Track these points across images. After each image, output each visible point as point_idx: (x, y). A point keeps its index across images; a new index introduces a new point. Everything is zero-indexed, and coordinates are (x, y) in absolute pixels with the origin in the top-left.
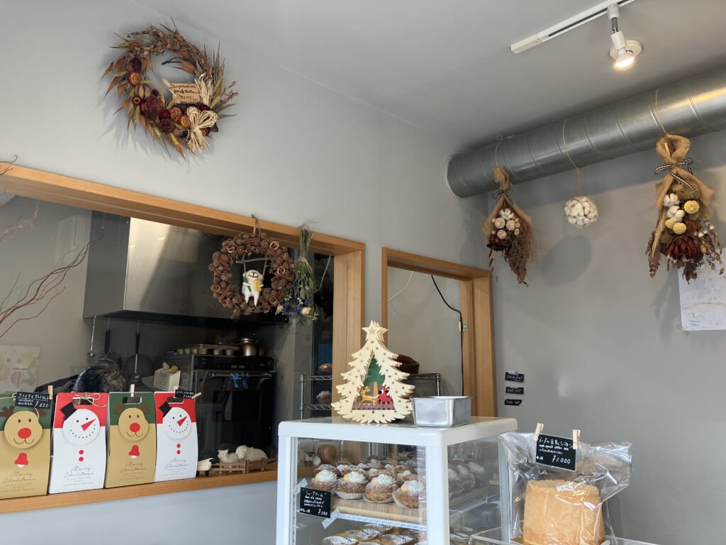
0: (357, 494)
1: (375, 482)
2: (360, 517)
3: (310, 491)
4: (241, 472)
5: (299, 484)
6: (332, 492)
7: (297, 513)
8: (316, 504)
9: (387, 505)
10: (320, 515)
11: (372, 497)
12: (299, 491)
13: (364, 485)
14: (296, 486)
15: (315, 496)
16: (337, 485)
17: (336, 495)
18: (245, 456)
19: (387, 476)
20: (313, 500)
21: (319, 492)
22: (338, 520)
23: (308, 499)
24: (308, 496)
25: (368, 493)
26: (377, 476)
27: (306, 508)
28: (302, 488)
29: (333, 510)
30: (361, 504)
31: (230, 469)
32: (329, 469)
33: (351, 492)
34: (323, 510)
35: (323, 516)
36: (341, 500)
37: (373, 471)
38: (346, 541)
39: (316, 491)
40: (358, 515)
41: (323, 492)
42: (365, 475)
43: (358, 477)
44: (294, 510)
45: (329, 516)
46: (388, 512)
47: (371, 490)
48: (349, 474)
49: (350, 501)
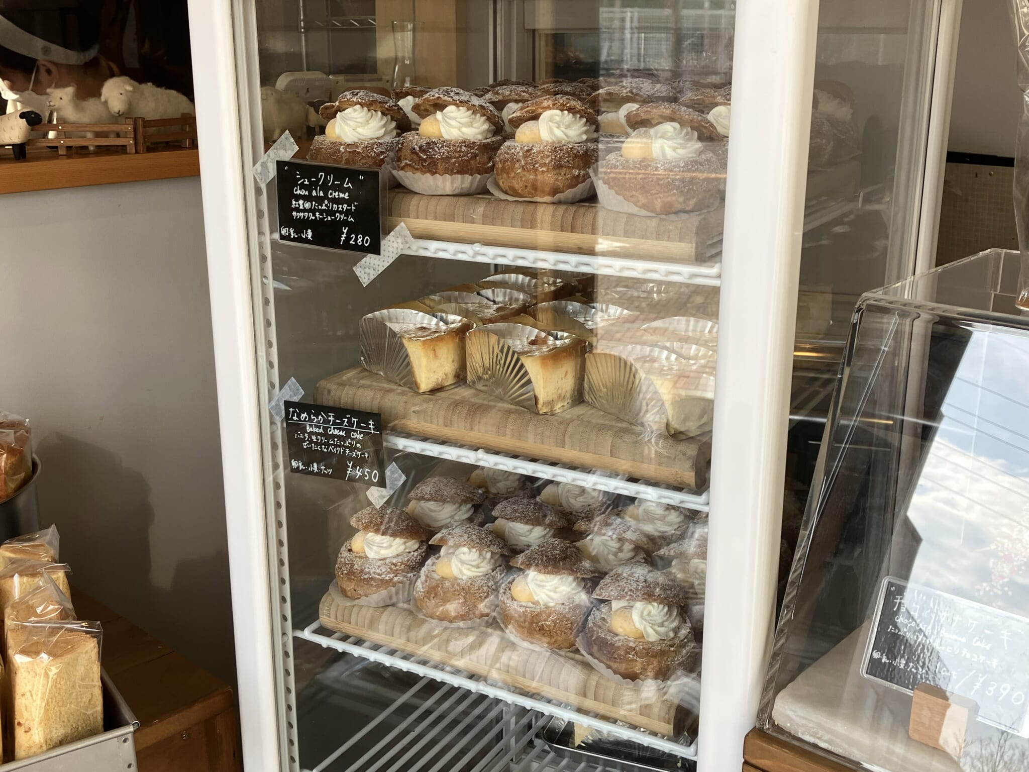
0: (468, 178)
1: (525, 134)
2: (477, 247)
3: (310, 171)
5: (271, 152)
6: (384, 172)
7: (274, 244)
8: (331, 213)
9: (573, 209)
10: (347, 246)
11: (518, 185)
12: (272, 172)
13: (490, 149)
14: (263, 158)
15: (325, 188)
16: (397, 154)
17: (398, 187)
19: (568, 117)
20: (320, 200)
21: (340, 174)
22: (404, 262)
23: (305, 198)
24: (303, 186)
25: (505, 170)
26: (536, 117)
27: (300, 225)
28: (280, 164)
29: (388, 233)
30: (480, 209)
31: (92, 143)
32: (369, 105)
33: (449, 171)
34: (354, 229)
35: (356, 248)
36: (415, 200)
37: (512, 110)
38: (432, 322)
39: (328, 170)
40: (471, 242)
41: (352, 174)
42: (489, 119)
43: (470, 125)
44: (261, 233)
45: (375, 249)
46: (573, 230)
47: (514, 160)
48: (439, 114)
49: (446, 200)
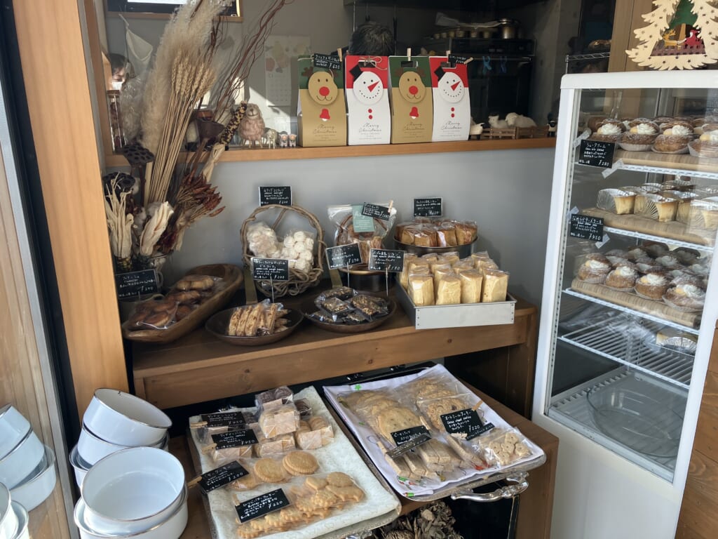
0: (645, 146)
1: (667, 133)
2: (645, 167)
3: (592, 143)
4: (510, 138)
5: (580, 137)
6: (616, 143)
7: (575, 165)
8: (597, 155)
9: (680, 156)
10: (601, 166)
11: (662, 148)
12: (579, 143)
13: (653, 137)
14: (576, 139)
15: (596, 148)
16: (621, 139)
17: (620, 148)
18: (515, 123)
19: (683, 127)
20: (594, 152)
21: (602, 144)
22: (619, 171)
23: (589, 151)
24: (589, 147)
25: (658, 143)
26: (671, 128)
27: (586, 159)
28: (582, 141)
29: (615, 162)
30: (648, 155)
31: (500, 135)
32: (613, 123)
33: (639, 143)
34: (604, 160)
35: (604, 166)
36: (623, 152)
37: (663, 125)
38: (623, 194)
39: (598, 143)
40: (643, 165)
41: (606, 144)
42: (655, 128)
43: (648, 129)
44: (572, 162)
45: (610, 167)
46: (679, 162)
47: (662, 140)
48: (638, 126)
49: (635, 153)
